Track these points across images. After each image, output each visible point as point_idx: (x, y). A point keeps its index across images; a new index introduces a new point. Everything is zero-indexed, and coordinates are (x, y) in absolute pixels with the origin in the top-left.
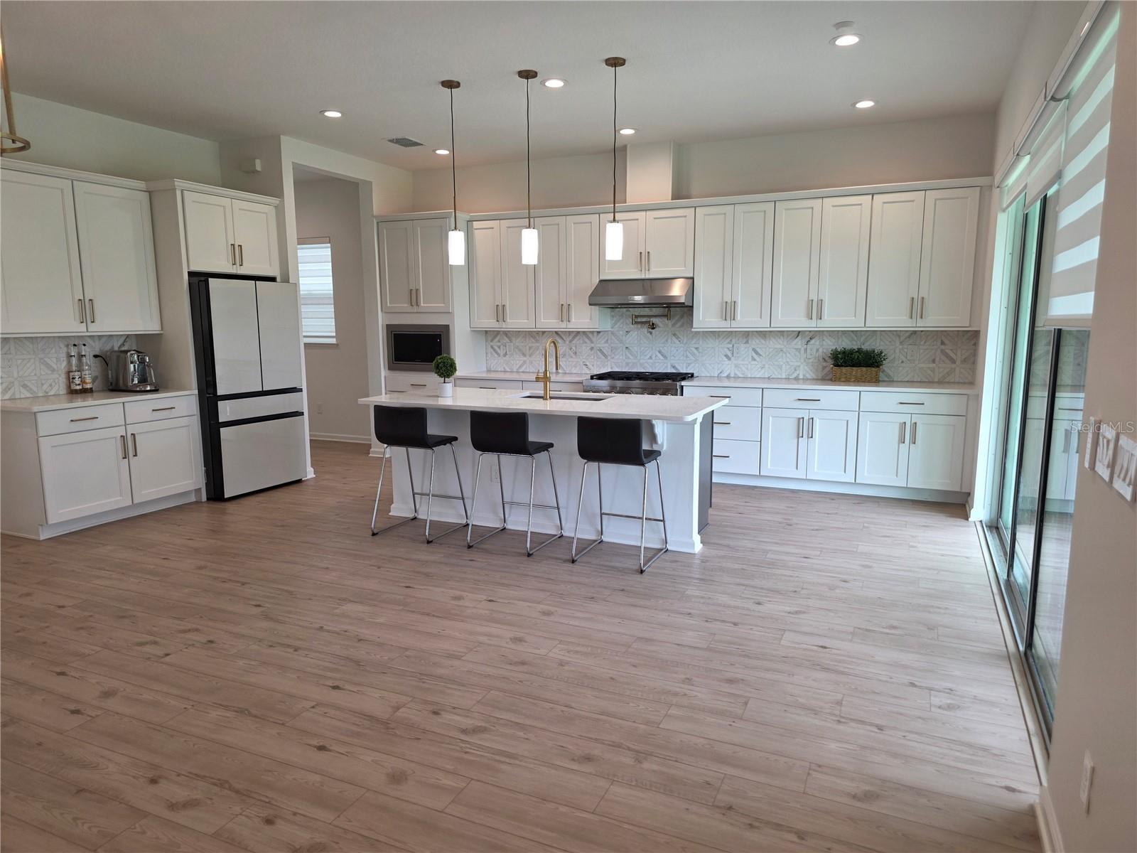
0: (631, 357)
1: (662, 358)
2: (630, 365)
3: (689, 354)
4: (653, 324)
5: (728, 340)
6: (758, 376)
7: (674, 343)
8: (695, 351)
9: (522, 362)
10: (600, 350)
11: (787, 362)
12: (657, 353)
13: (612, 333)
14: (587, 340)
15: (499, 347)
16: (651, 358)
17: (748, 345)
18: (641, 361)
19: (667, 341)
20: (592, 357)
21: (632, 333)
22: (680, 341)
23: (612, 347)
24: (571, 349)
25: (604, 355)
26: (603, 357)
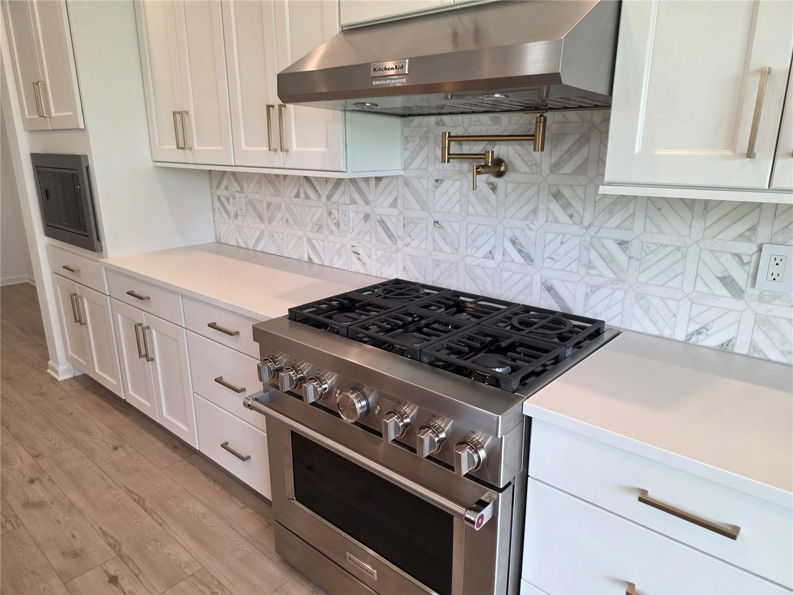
0: (445, 247)
1: (518, 258)
4: (498, 162)
7: (556, 221)
8: (617, 251)
10: (382, 222)
12: (508, 244)
13: (406, 183)
14: (357, 197)
18: (469, 260)
19: (535, 211)
20: (368, 238)
21: (445, 185)
22: (571, 216)
23: (404, 218)
24: (330, 214)
25: (391, 236)
26: (389, 240)
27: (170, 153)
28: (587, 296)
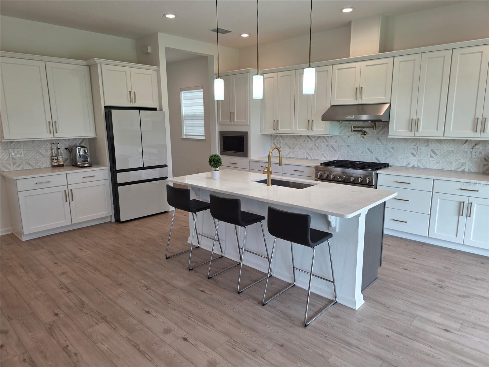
0: (350, 152)
1: (369, 153)
2: (350, 156)
4: (365, 132)
5: (414, 144)
6: (434, 168)
7: (378, 144)
8: (391, 150)
9: (289, 152)
10: (332, 147)
11: (457, 160)
12: (367, 150)
13: (340, 137)
14: (325, 141)
15: (277, 143)
16: (362, 152)
17: (428, 148)
18: (357, 154)
19: (373, 142)
20: (327, 151)
21: (351, 137)
22: (381, 143)
23: (339, 145)
24: (315, 145)
25: (334, 150)
26: (334, 151)
27: (270, 131)
28: (385, 160)
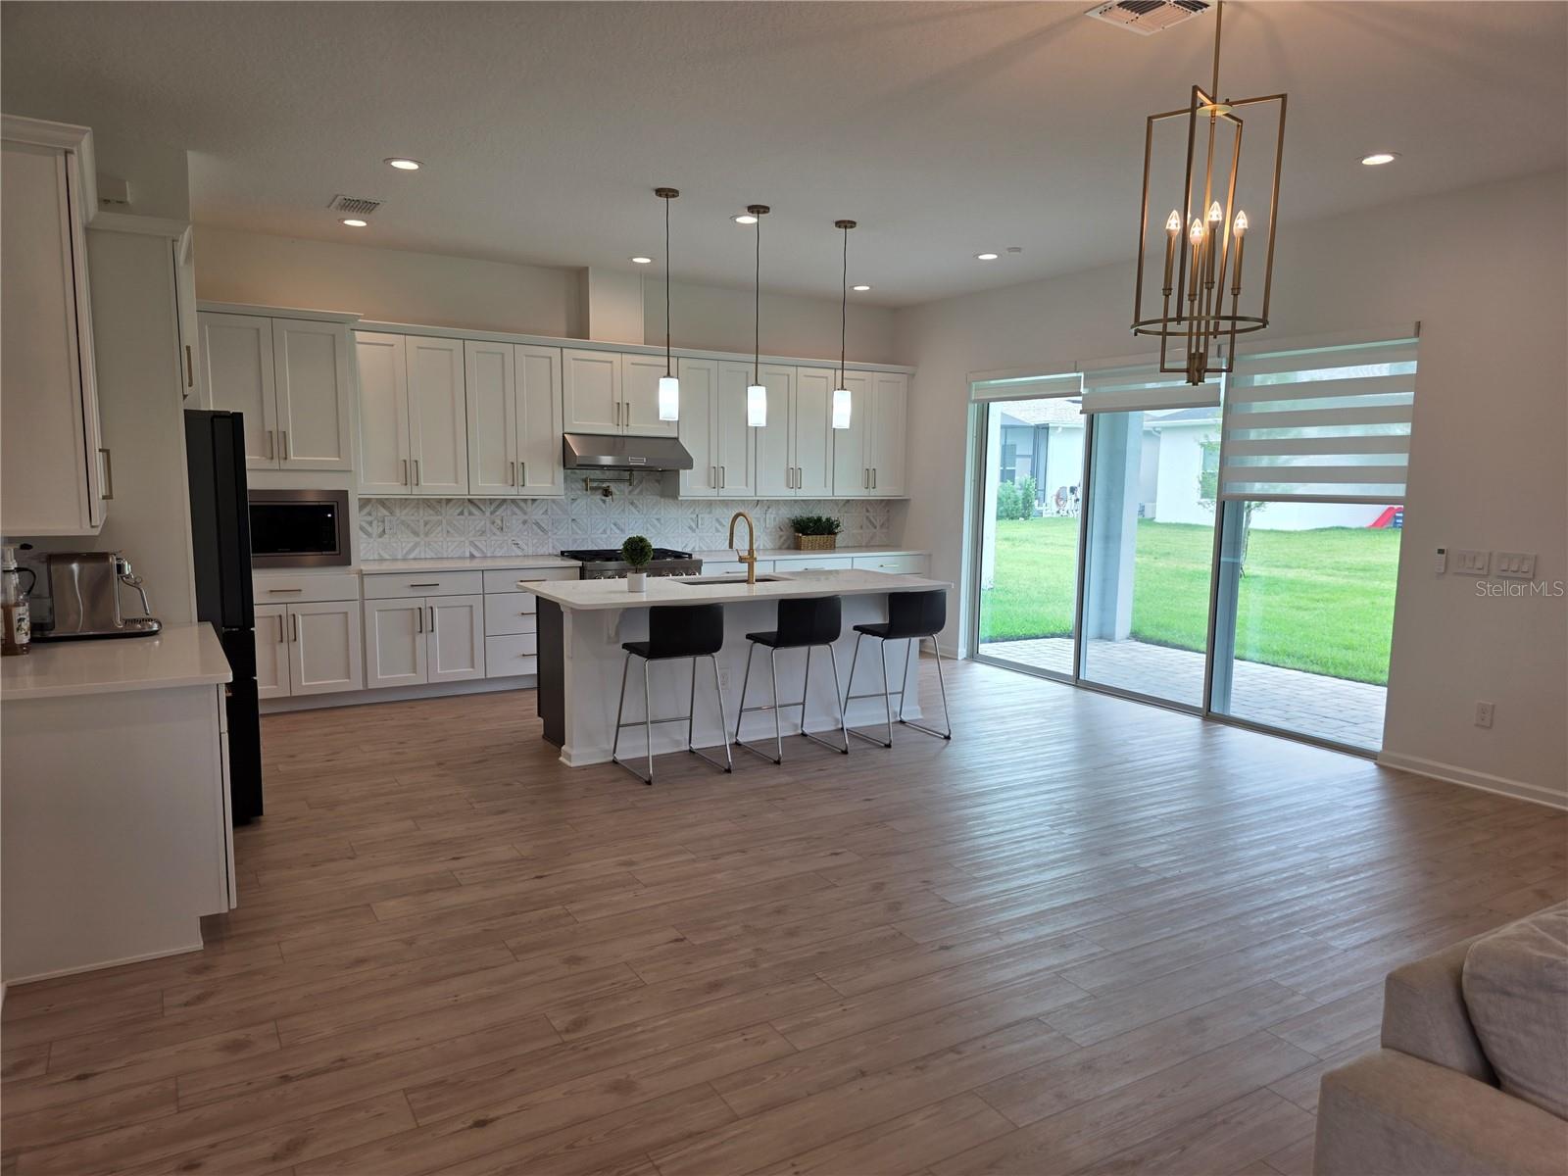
0: (580, 532)
1: (616, 531)
3: (650, 528)
4: (608, 490)
5: (691, 510)
8: (656, 522)
9: (412, 544)
10: (537, 524)
12: (613, 526)
13: (553, 501)
14: (516, 510)
15: (370, 523)
16: (605, 532)
17: (711, 516)
18: (593, 536)
19: (623, 510)
20: (526, 533)
21: (578, 501)
23: (553, 520)
24: (493, 523)
25: (543, 530)
26: (541, 533)
27: (392, 488)
